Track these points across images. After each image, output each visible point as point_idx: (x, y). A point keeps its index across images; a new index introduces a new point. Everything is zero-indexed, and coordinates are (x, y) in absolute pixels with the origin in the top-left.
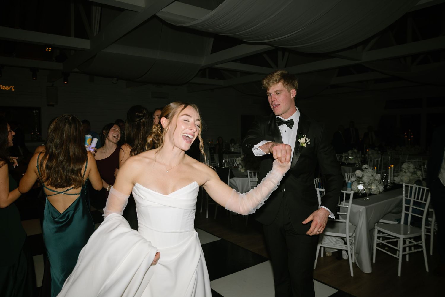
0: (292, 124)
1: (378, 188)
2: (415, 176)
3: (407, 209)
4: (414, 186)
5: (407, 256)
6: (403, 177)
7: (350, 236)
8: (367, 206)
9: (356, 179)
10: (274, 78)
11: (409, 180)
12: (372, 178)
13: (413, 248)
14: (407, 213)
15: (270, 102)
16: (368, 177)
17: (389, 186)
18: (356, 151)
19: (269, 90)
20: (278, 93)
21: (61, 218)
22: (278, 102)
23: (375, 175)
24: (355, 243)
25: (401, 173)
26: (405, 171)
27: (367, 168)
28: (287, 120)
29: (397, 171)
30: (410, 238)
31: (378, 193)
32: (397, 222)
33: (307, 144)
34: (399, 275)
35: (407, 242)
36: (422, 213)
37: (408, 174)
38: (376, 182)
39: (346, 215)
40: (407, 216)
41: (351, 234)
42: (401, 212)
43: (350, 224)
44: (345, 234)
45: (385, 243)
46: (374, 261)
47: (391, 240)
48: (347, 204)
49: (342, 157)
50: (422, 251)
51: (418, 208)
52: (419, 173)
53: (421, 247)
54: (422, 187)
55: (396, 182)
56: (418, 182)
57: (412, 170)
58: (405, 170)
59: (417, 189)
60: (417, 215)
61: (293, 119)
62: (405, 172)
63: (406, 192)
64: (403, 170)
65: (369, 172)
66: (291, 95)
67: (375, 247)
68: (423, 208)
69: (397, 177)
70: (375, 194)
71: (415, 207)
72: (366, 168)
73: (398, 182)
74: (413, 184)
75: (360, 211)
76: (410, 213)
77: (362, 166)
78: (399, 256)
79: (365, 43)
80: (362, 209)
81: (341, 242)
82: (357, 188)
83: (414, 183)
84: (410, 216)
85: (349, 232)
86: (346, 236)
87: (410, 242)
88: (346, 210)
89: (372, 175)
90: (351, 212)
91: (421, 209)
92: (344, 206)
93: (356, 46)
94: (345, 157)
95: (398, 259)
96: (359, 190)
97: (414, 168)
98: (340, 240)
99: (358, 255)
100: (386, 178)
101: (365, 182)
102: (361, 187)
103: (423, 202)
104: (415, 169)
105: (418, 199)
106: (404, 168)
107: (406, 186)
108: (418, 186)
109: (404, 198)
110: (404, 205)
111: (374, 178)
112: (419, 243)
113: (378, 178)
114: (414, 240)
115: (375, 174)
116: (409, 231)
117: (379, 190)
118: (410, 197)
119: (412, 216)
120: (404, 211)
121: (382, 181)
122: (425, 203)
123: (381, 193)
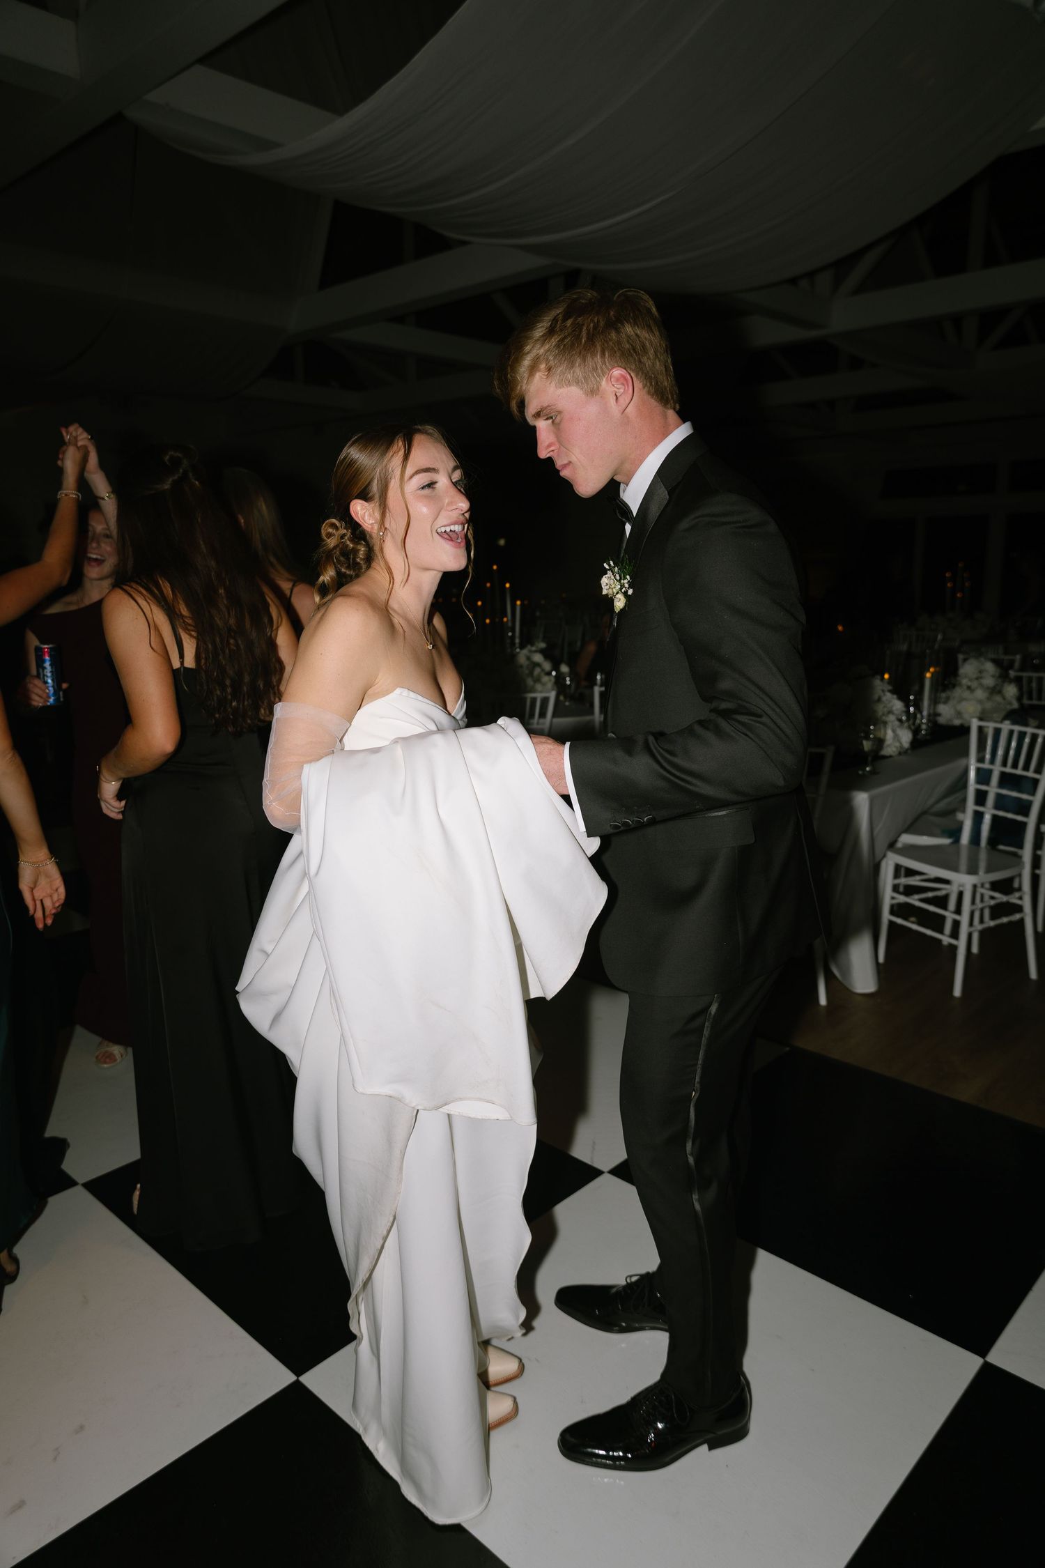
1: (899, 738)
2: (998, 698)
3: (981, 798)
4: (1006, 727)
5: (976, 939)
6: (964, 703)
8: (874, 792)
11: (987, 714)
14: (981, 808)
17: (926, 730)
25: (958, 692)
26: (969, 684)
29: (947, 680)
31: (897, 753)
32: (950, 837)
34: (957, 992)
36: (1024, 808)
37: (980, 694)
40: (978, 817)
42: (962, 809)
45: (918, 903)
46: (881, 960)
47: (930, 894)
50: (1022, 921)
51: (1014, 794)
52: (1011, 690)
53: (1019, 909)
54: (1029, 730)
55: (941, 720)
56: (1017, 716)
57: (989, 681)
58: (971, 680)
59: (1015, 738)
60: (1010, 816)
62: (969, 688)
63: (981, 748)
64: (964, 681)
67: (887, 916)
68: (1030, 794)
69: (945, 703)
70: (891, 754)
71: (1004, 792)
73: (948, 721)
74: (1001, 723)
76: (989, 811)
78: (957, 939)
83: (1006, 719)
84: (987, 819)
91: (1025, 797)
95: (953, 949)
97: (998, 674)
100: (918, 708)
103: (1030, 774)
104: (1001, 679)
105: (1015, 766)
106: (966, 677)
107: (983, 731)
108: (1017, 728)
109: (973, 765)
110: (973, 785)
112: (1014, 898)
113: (900, 707)
114: (997, 891)
115: (889, 695)
116: (982, 865)
117: (901, 743)
118: (992, 761)
119: (995, 818)
120: (971, 806)
121: (909, 718)
122: (1037, 776)
123: (904, 753)
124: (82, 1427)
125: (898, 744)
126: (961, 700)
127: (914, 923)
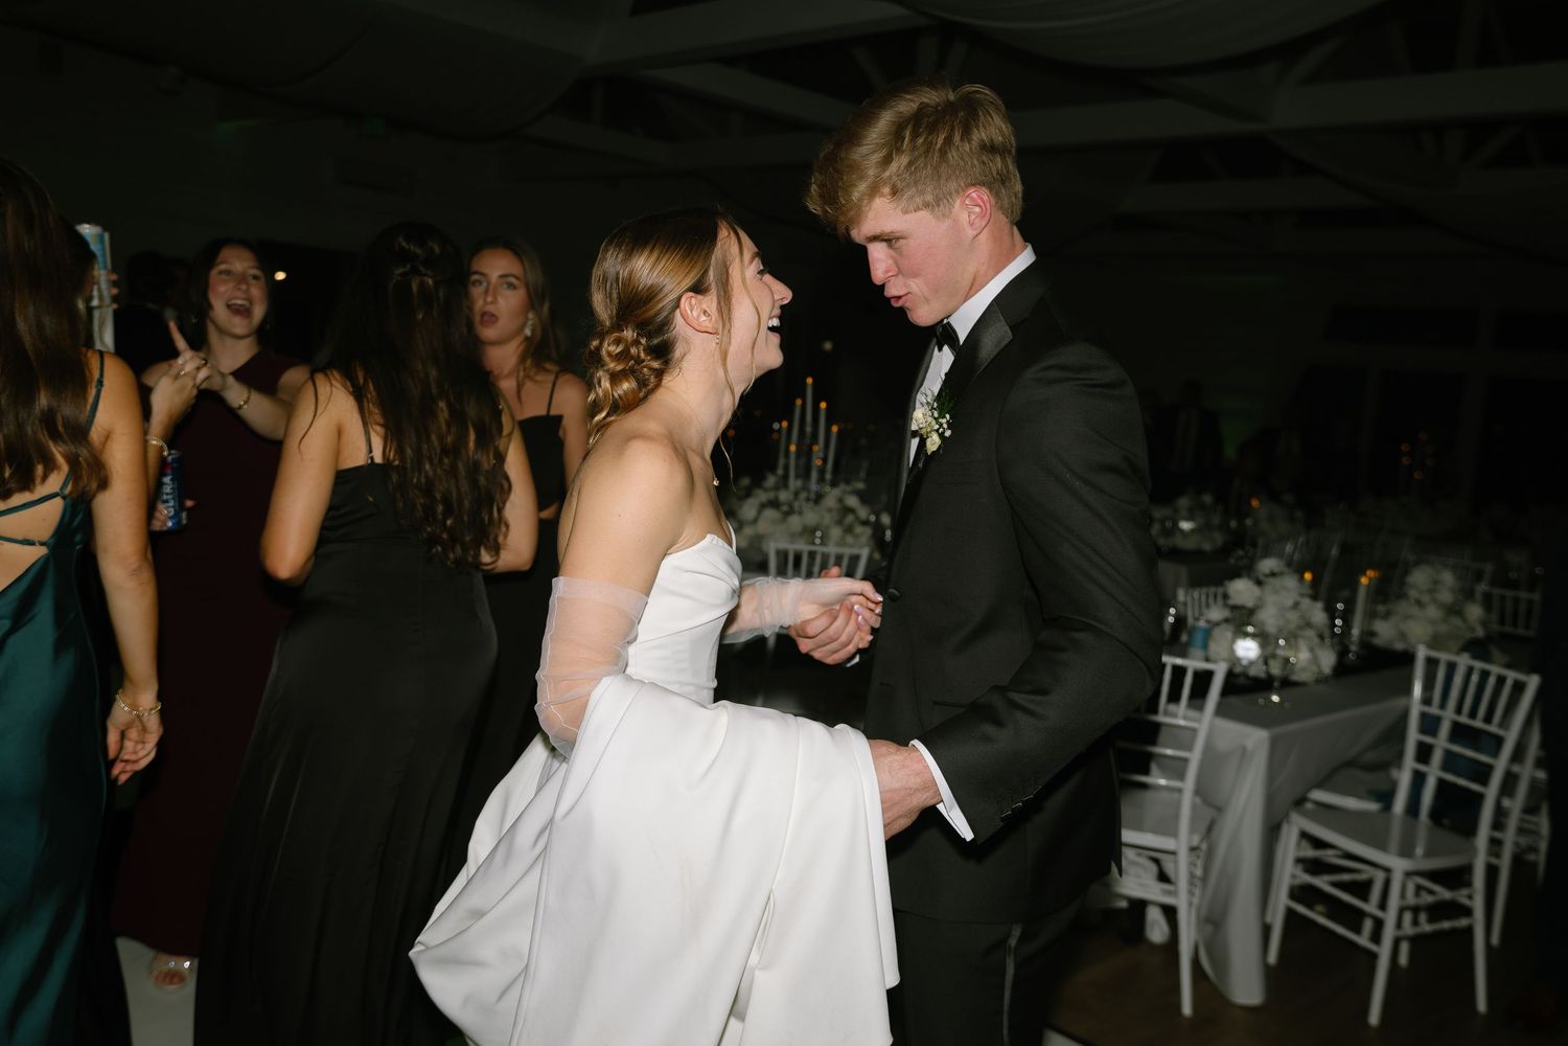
1: (1315, 660)
2: (1457, 621)
3: (1424, 753)
4: (1464, 661)
5: (1407, 945)
6: (1409, 622)
7: (1193, 849)
8: (1275, 731)
9: (1226, 613)
11: (1433, 638)
12: (1293, 616)
13: (1423, 917)
14: (1423, 768)
16: (1279, 609)
17: (1356, 653)
18: (1207, 499)
23: (1306, 602)
24: (1203, 879)
25: (1403, 607)
26: (1419, 597)
27: (1276, 571)
29: (1388, 592)
30: (1421, 874)
31: (1314, 680)
32: (1378, 801)
34: (1374, 1018)
36: (1482, 774)
37: (1433, 612)
38: (1311, 633)
39: (1186, 759)
40: (1419, 779)
41: (1196, 840)
42: (1397, 765)
43: (1198, 800)
44: (1172, 838)
45: (1326, 888)
46: (1272, 958)
47: (1346, 877)
48: (1193, 714)
49: (1152, 520)
50: (1468, 932)
51: (1469, 753)
52: (1473, 612)
53: (1469, 912)
54: (1494, 669)
55: (1378, 641)
56: (1475, 648)
57: (1446, 596)
58: (1421, 593)
59: (1474, 678)
60: (1462, 782)
62: (1418, 602)
63: (1428, 686)
64: (1412, 593)
65: (1283, 592)
67: (1281, 900)
68: (1489, 756)
70: (1303, 681)
71: (1456, 748)
72: (1273, 574)
73: (1390, 644)
74: (1456, 654)
75: (1245, 747)
76: (1434, 773)
79: (1288, 51)
80: (1256, 738)
81: (1146, 874)
82: (1232, 651)
83: (1463, 651)
84: (1430, 783)
85: (1192, 831)
86: (1176, 846)
88: (1186, 738)
89: (1296, 605)
90: (1209, 749)
91: (1483, 758)
92: (1182, 722)
93: (1250, 60)
94: (1163, 521)
95: (1374, 957)
96: (1238, 660)
97: (1458, 589)
98: (1143, 864)
99: (1211, 927)
100: (1347, 617)
101: (1268, 628)
102: (1248, 649)
103: (1493, 728)
104: (1460, 595)
105: (1473, 714)
106: (1414, 588)
107: (1432, 663)
108: (1479, 665)
109: (1415, 711)
110: (1413, 735)
111: (1302, 620)
112: (1461, 896)
113: (1316, 619)
114: (1440, 883)
115: (1308, 599)
116: (1419, 851)
117: (1320, 668)
118: (1442, 706)
119: (1441, 783)
120: (1409, 761)
121: (1333, 634)
122: (1501, 732)
123: (1322, 680)
125: (1316, 669)
126: (1407, 617)
127: (1321, 914)
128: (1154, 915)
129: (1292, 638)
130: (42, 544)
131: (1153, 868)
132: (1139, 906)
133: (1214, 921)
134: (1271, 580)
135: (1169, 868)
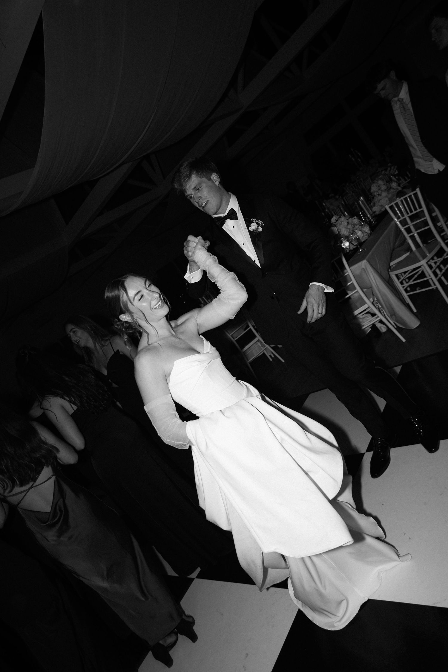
0: (235, 214)
1: (363, 232)
2: (392, 191)
3: (408, 230)
4: (398, 201)
5: (443, 278)
6: (381, 201)
7: (373, 303)
8: (367, 257)
10: (183, 174)
11: (389, 200)
12: (350, 227)
13: (442, 266)
14: (411, 234)
15: (197, 205)
16: (345, 227)
17: (373, 221)
19: (186, 192)
20: (198, 189)
21: (54, 517)
22: (204, 199)
24: (382, 307)
25: (376, 199)
26: (378, 193)
27: (337, 219)
28: (226, 214)
29: (370, 199)
30: (432, 259)
31: (368, 237)
32: (408, 252)
33: (262, 227)
35: (433, 265)
36: (426, 223)
37: (384, 194)
38: (357, 226)
39: (352, 283)
40: (413, 238)
41: (372, 300)
42: (405, 239)
43: (364, 290)
44: (366, 304)
45: (413, 283)
46: (415, 311)
47: (416, 276)
51: (418, 221)
52: (394, 185)
54: (407, 196)
55: (377, 213)
56: (400, 194)
57: (384, 187)
59: (404, 202)
60: (423, 229)
61: (232, 209)
62: (379, 195)
63: (396, 214)
64: (375, 194)
65: (342, 222)
66: (215, 182)
67: (405, 295)
68: (423, 218)
69: (374, 206)
70: (365, 240)
71: (415, 223)
72: (337, 221)
73: (380, 211)
74: (396, 200)
75: (363, 268)
76: (415, 232)
77: (331, 221)
78: (435, 285)
80: (364, 263)
81: (368, 317)
83: (397, 198)
84: (416, 236)
85: (369, 299)
86: (368, 305)
87: (435, 263)
89: (348, 223)
90: (356, 276)
91: (422, 219)
95: (437, 288)
97: (385, 183)
98: (365, 316)
99: (394, 316)
100: (365, 215)
101: (346, 235)
102: (346, 244)
103: (419, 210)
104: (387, 184)
105: (411, 211)
106: (375, 192)
107: (391, 208)
108: (402, 198)
109: (397, 221)
110: (402, 229)
111: (352, 225)
113: (356, 221)
114: (438, 258)
115: (350, 219)
116: (427, 252)
117: (367, 233)
118: (403, 215)
119: (418, 233)
120: (407, 236)
121: (363, 221)
122: (421, 209)
123: (370, 235)
124: (247, 654)
125: (366, 234)
126: (379, 201)
127: (419, 290)
128: (379, 325)
129: (353, 233)
130: (53, 476)
131: (369, 315)
132: (374, 326)
133: (393, 314)
134: (337, 222)
135: (372, 312)
